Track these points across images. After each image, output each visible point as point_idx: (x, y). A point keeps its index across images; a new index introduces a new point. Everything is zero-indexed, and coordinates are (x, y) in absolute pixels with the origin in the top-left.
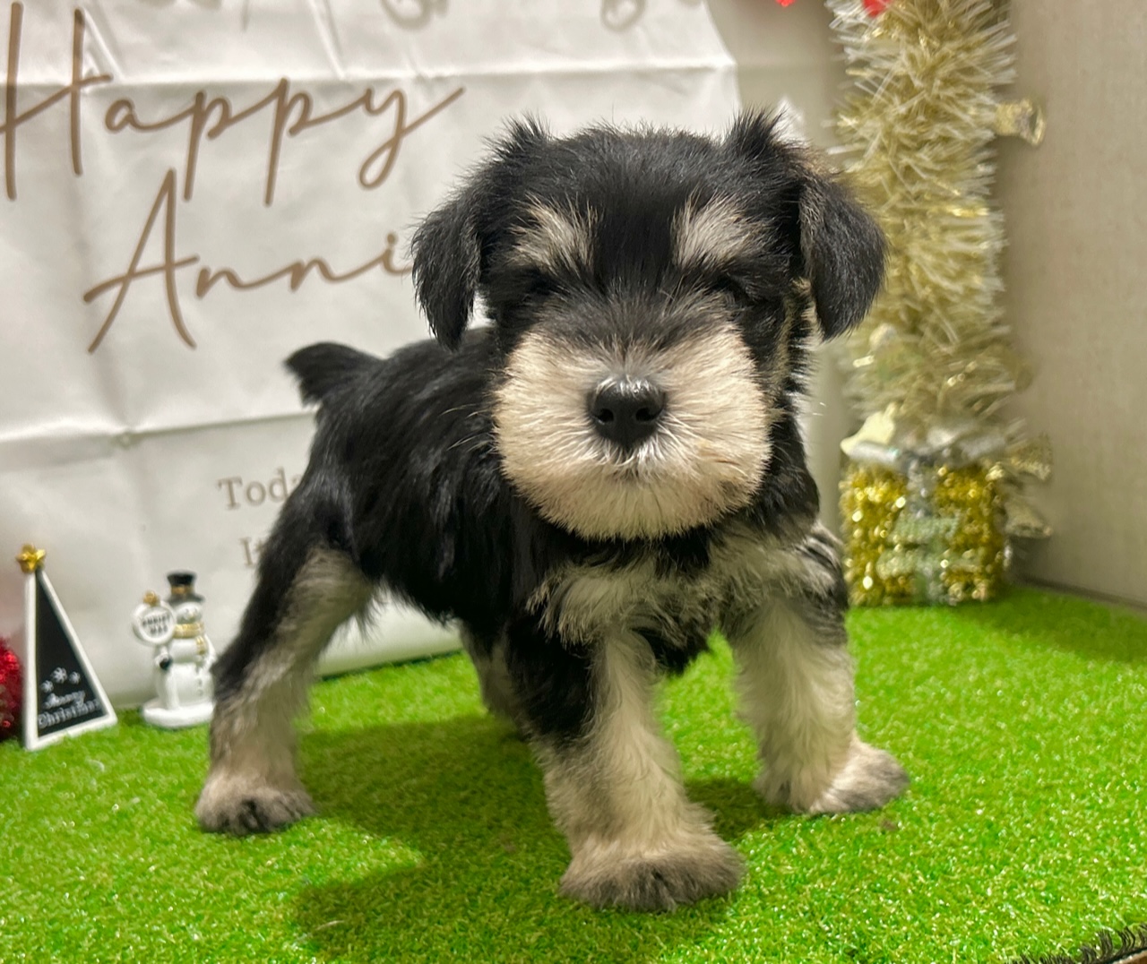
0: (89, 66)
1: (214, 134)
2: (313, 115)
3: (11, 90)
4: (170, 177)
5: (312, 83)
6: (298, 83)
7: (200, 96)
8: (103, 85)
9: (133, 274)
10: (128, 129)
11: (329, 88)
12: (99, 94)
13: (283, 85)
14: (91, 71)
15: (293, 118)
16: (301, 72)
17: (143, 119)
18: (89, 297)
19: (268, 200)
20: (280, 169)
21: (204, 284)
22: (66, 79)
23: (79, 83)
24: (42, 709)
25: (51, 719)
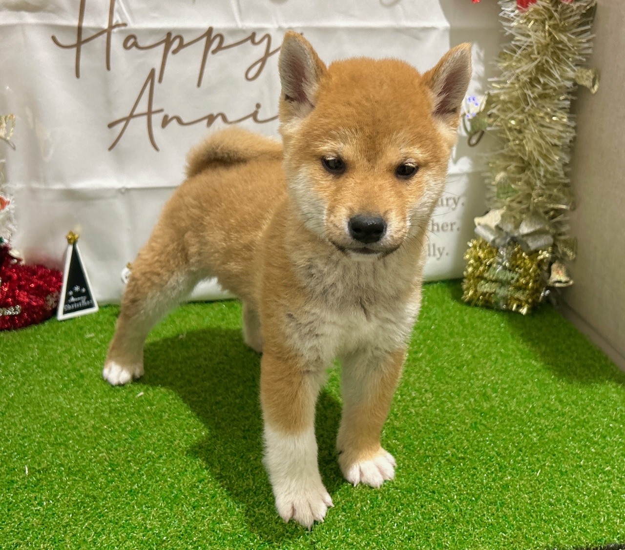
0: (117, 19)
1: (175, 52)
2: (224, 45)
3: (80, 29)
4: (153, 72)
5: (224, 29)
6: (217, 29)
7: (169, 34)
8: (123, 28)
9: (132, 116)
10: (134, 48)
11: (233, 32)
12: (121, 32)
13: (210, 30)
14: (117, 21)
15: (214, 46)
16: (220, 24)
17: (141, 44)
18: (111, 126)
19: (199, 85)
20: (206, 70)
21: (165, 122)
22: (105, 26)
23: (111, 27)
24: (66, 303)
25: (69, 307)
